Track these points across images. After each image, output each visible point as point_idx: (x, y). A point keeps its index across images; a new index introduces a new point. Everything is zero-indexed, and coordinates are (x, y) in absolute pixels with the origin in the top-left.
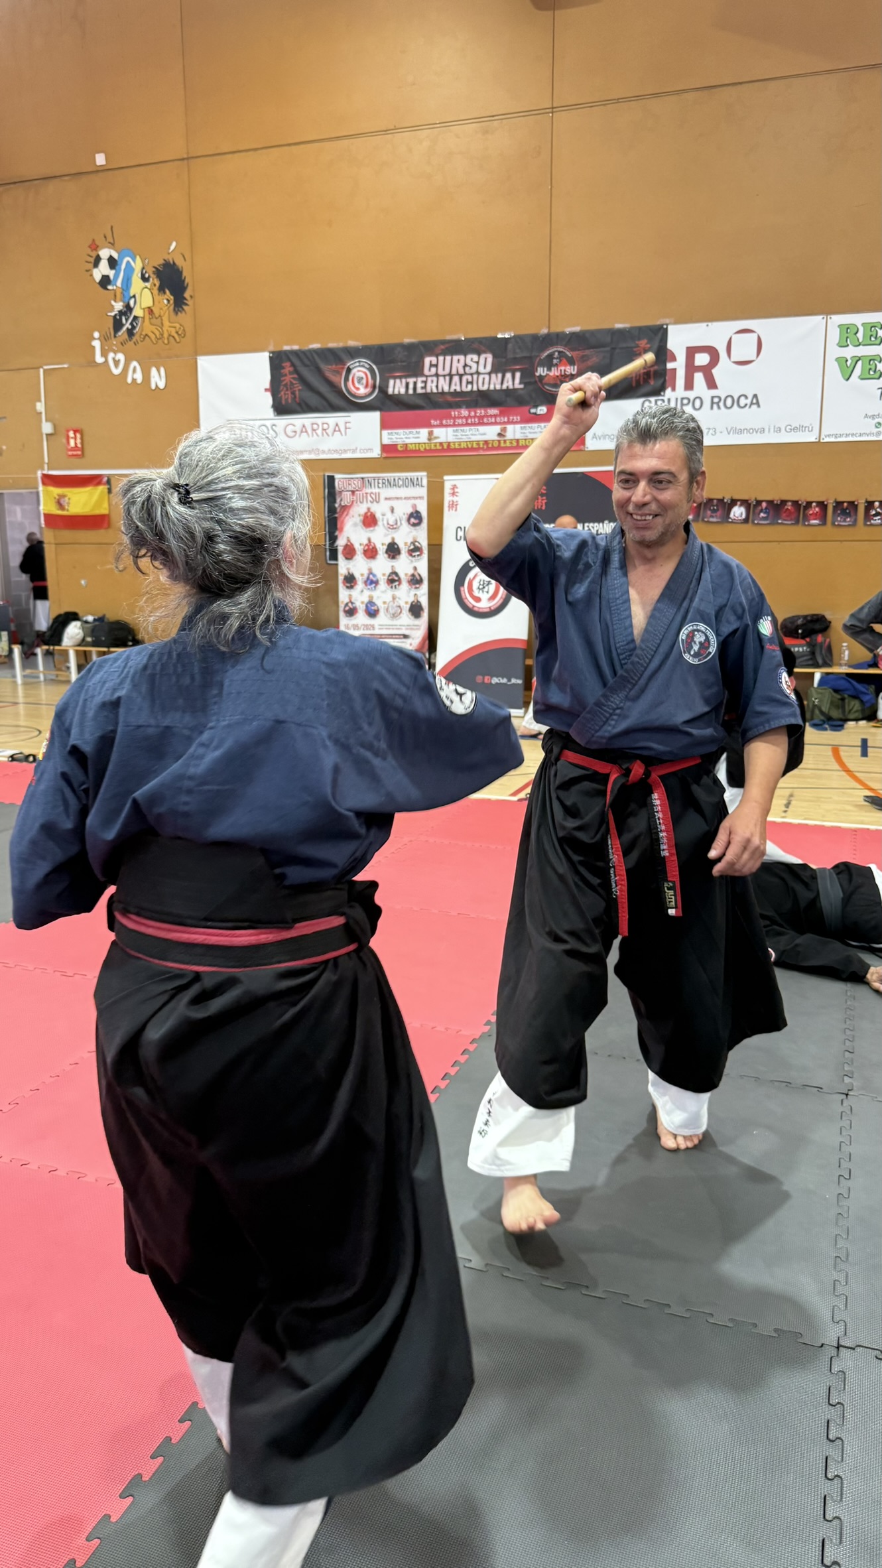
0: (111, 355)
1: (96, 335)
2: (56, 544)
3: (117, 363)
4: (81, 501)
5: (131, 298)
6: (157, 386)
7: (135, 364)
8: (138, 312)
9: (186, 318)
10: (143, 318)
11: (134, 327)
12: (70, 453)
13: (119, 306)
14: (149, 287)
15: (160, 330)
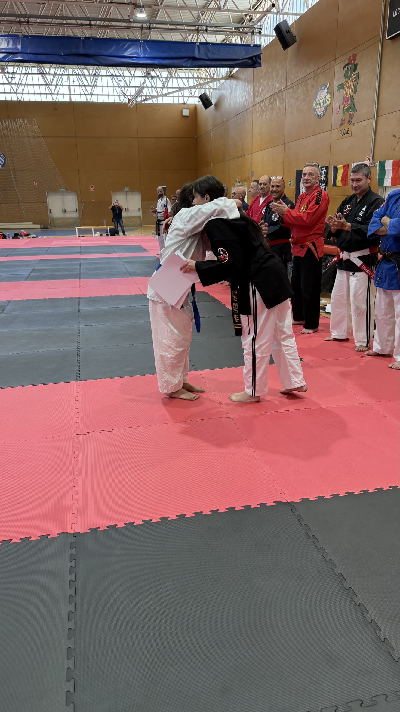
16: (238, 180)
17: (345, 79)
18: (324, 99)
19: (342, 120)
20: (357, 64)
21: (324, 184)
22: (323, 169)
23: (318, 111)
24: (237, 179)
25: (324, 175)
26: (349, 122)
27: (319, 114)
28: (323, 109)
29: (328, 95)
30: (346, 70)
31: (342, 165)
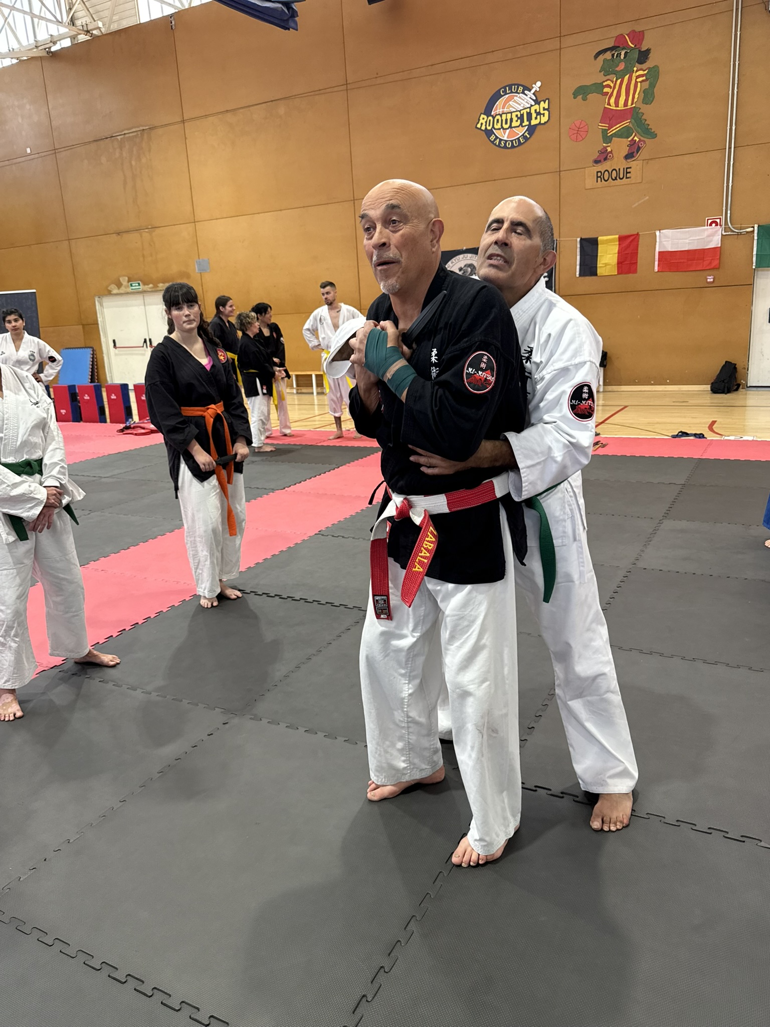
16: (128, 282)
17: (606, 74)
18: (522, 112)
19: (603, 152)
20: (648, 51)
23: (505, 136)
24: (124, 280)
26: (629, 156)
27: (506, 141)
28: (521, 131)
29: (537, 102)
30: (605, 60)
31: (617, 236)
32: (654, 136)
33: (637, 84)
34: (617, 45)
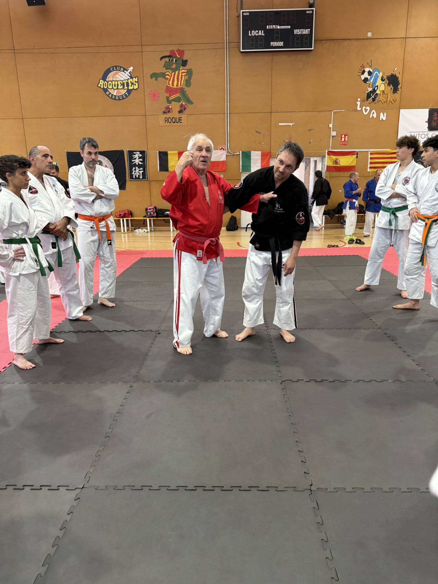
0: (364, 107)
1: (359, 100)
2: (330, 177)
3: (366, 110)
4: (344, 161)
5: (376, 87)
6: (382, 119)
7: (374, 111)
8: (378, 92)
9: (397, 95)
10: (380, 94)
11: (375, 98)
12: (341, 143)
13: (370, 89)
14: (384, 83)
15: (387, 99)
17: (167, 69)
19: (167, 108)
20: (187, 61)
21: (142, 169)
22: (134, 153)
23: (115, 93)
25: (139, 159)
26: (181, 112)
27: (115, 96)
28: (123, 92)
29: (131, 77)
30: (166, 62)
31: (177, 152)
32: (192, 103)
33: (182, 76)
34: (171, 55)
